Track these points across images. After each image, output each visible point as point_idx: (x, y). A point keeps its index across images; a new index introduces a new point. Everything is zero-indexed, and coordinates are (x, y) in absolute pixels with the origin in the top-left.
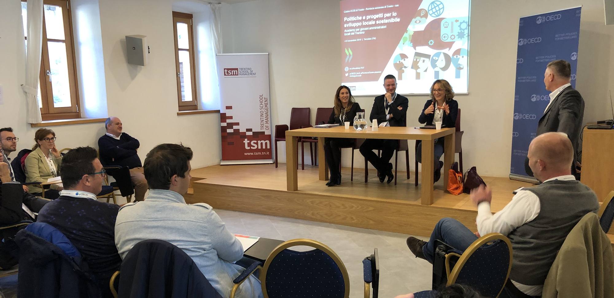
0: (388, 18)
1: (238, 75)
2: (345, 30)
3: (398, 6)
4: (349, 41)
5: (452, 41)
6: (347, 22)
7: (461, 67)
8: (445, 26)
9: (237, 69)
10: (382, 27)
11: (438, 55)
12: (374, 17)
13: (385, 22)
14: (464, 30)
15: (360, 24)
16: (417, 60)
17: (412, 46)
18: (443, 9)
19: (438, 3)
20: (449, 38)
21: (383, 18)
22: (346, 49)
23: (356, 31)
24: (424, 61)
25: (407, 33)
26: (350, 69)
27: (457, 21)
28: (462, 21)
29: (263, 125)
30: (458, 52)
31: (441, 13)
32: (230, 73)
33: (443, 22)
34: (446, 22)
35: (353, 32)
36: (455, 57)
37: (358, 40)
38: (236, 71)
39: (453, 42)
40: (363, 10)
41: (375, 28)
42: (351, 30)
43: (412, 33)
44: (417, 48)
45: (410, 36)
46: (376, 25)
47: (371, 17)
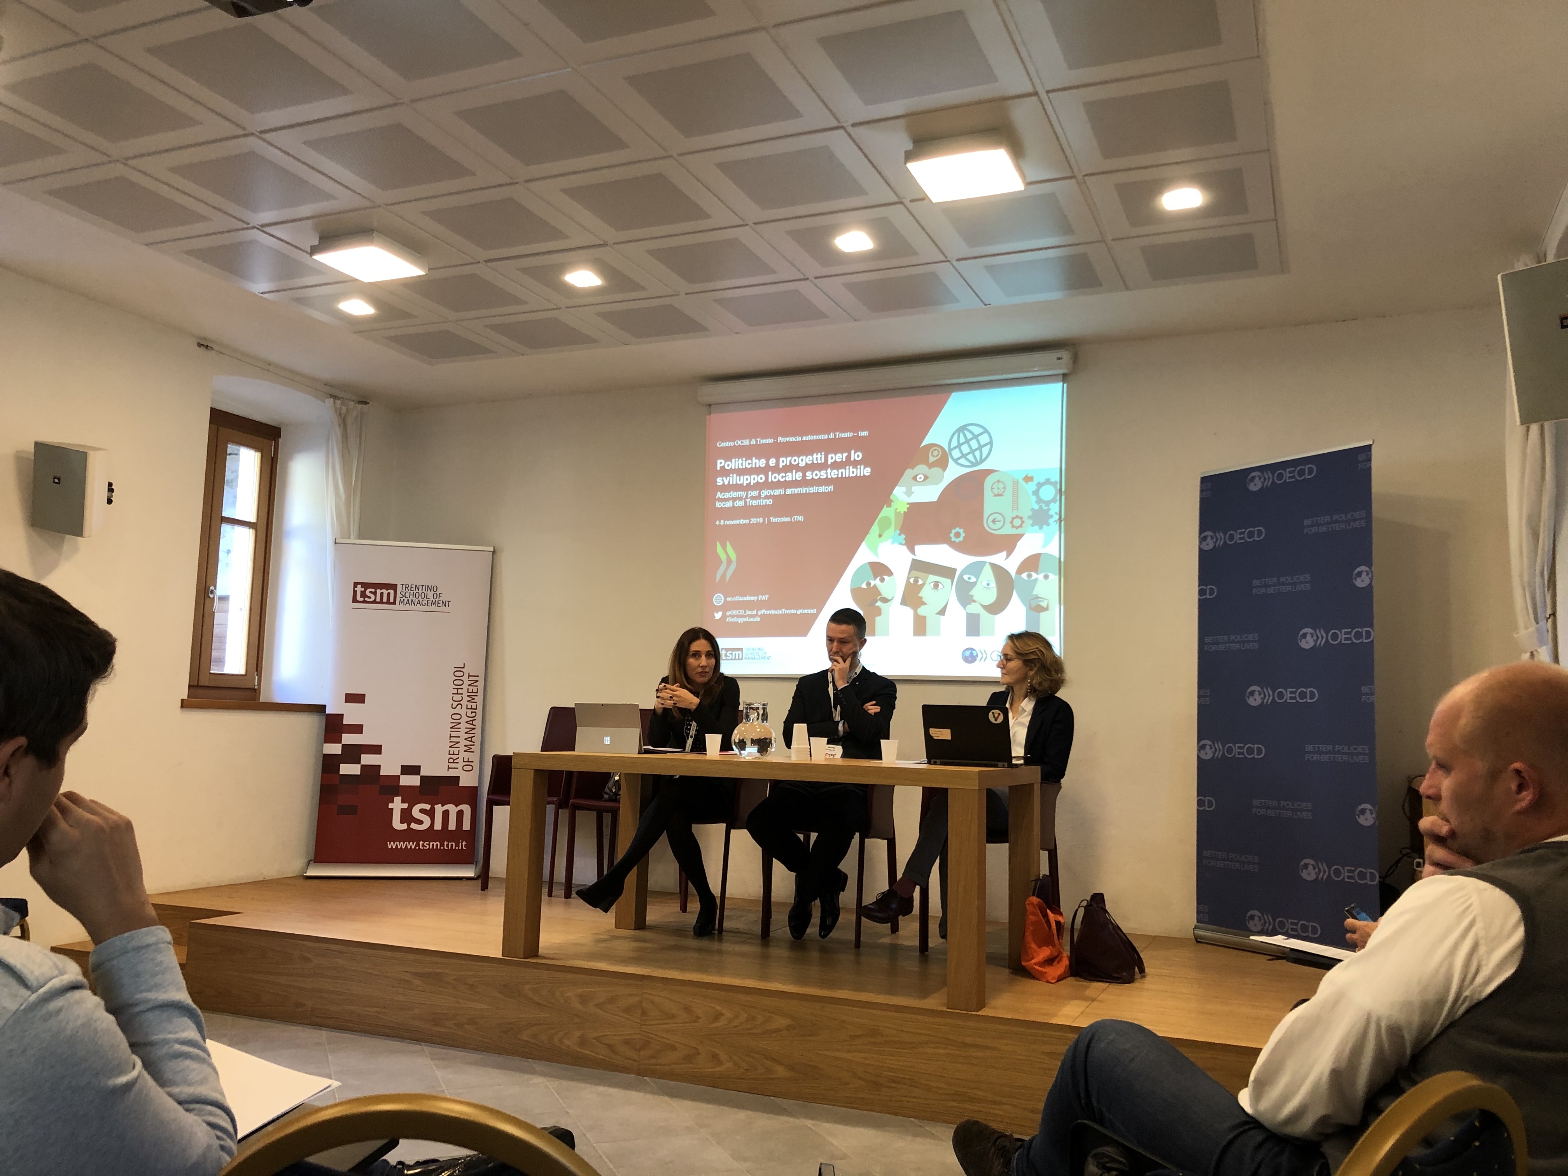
0: (836, 465)
1: (394, 603)
2: (719, 493)
3: (866, 433)
4: (727, 523)
5: (1014, 532)
6: (725, 472)
7: (1041, 604)
8: (996, 491)
9: (394, 587)
10: (822, 489)
11: (975, 570)
12: (800, 462)
13: (829, 477)
14: (1048, 503)
15: (761, 478)
16: (916, 581)
17: (904, 542)
18: (989, 446)
19: (977, 430)
20: (1008, 525)
21: (823, 466)
22: (718, 543)
23: (749, 496)
24: (936, 585)
25: (889, 506)
26: (729, 599)
27: (1028, 479)
28: (1042, 480)
29: (455, 757)
30: (1032, 563)
31: (984, 457)
32: (370, 598)
33: (989, 481)
34: (999, 481)
35: (740, 499)
36: (1024, 576)
37: (754, 520)
38: (392, 592)
39: (1020, 536)
40: (771, 441)
41: (803, 490)
42: (734, 494)
43: (903, 508)
44: (918, 548)
45: (897, 514)
46: (804, 482)
47: (790, 461)
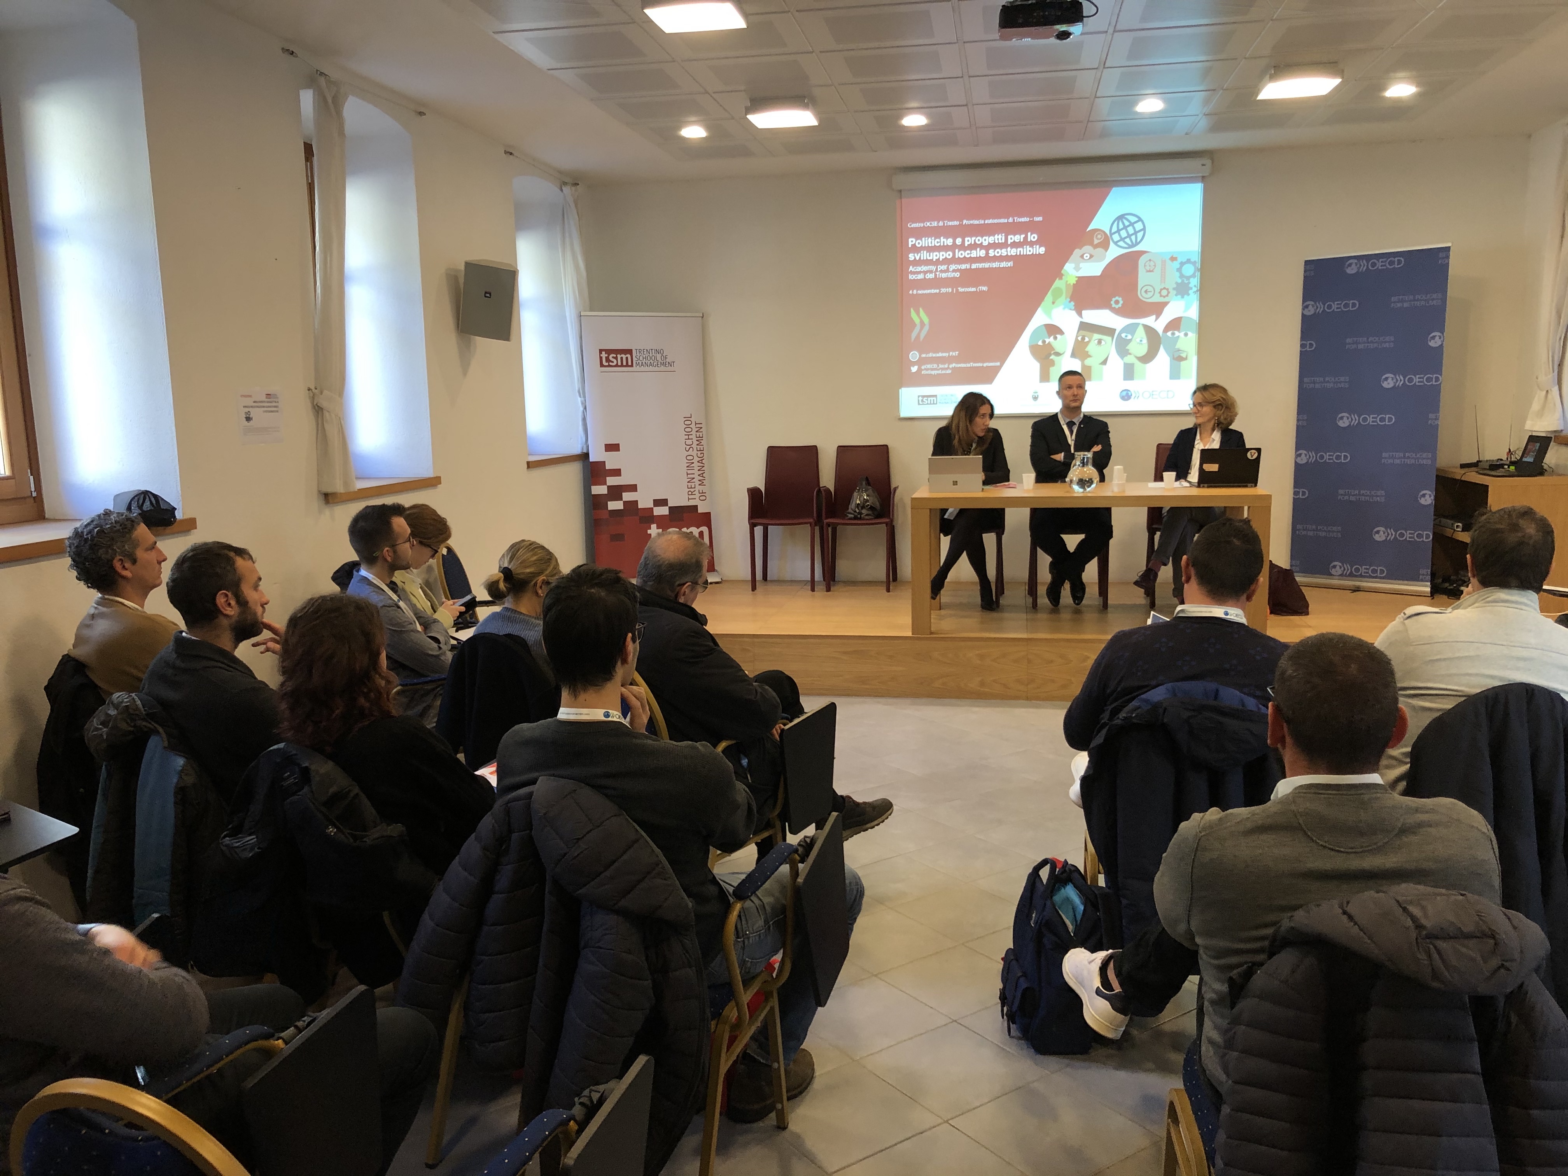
0: (1015, 245)
1: (632, 366)
2: (911, 267)
3: (1040, 219)
4: (920, 292)
5: (1162, 300)
6: (916, 249)
7: (1182, 355)
8: (1148, 268)
9: (630, 352)
10: (1003, 264)
11: (1131, 329)
12: (983, 241)
13: (1009, 254)
14: (1188, 278)
15: (949, 255)
17: (1073, 308)
18: (1142, 232)
19: (1133, 219)
20: (1157, 295)
21: (1004, 245)
22: (912, 310)
23: (939, 270)
24: (1100, 342)
25: (1061, 278)
26: (924, 356)
27: (1173, 259)
28: (1184, 260)
29: (692, 490)
30: (1175, 324)
31: (1138, 241)
32: (613, 362)
33: (1142, 260)
34: (1150, 260)
35: (931, 272)
36: (1169, 334)
37: (943, 290)
38: (629, 356)
39: (1166, 304)
40: (956, 223)
41: (987, 265)
42: (925, 268)
43: (1072, 281)
44: (1084, 312)
45: (1067, 285)
46: (987, 259)
47: (975, 241)
